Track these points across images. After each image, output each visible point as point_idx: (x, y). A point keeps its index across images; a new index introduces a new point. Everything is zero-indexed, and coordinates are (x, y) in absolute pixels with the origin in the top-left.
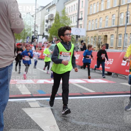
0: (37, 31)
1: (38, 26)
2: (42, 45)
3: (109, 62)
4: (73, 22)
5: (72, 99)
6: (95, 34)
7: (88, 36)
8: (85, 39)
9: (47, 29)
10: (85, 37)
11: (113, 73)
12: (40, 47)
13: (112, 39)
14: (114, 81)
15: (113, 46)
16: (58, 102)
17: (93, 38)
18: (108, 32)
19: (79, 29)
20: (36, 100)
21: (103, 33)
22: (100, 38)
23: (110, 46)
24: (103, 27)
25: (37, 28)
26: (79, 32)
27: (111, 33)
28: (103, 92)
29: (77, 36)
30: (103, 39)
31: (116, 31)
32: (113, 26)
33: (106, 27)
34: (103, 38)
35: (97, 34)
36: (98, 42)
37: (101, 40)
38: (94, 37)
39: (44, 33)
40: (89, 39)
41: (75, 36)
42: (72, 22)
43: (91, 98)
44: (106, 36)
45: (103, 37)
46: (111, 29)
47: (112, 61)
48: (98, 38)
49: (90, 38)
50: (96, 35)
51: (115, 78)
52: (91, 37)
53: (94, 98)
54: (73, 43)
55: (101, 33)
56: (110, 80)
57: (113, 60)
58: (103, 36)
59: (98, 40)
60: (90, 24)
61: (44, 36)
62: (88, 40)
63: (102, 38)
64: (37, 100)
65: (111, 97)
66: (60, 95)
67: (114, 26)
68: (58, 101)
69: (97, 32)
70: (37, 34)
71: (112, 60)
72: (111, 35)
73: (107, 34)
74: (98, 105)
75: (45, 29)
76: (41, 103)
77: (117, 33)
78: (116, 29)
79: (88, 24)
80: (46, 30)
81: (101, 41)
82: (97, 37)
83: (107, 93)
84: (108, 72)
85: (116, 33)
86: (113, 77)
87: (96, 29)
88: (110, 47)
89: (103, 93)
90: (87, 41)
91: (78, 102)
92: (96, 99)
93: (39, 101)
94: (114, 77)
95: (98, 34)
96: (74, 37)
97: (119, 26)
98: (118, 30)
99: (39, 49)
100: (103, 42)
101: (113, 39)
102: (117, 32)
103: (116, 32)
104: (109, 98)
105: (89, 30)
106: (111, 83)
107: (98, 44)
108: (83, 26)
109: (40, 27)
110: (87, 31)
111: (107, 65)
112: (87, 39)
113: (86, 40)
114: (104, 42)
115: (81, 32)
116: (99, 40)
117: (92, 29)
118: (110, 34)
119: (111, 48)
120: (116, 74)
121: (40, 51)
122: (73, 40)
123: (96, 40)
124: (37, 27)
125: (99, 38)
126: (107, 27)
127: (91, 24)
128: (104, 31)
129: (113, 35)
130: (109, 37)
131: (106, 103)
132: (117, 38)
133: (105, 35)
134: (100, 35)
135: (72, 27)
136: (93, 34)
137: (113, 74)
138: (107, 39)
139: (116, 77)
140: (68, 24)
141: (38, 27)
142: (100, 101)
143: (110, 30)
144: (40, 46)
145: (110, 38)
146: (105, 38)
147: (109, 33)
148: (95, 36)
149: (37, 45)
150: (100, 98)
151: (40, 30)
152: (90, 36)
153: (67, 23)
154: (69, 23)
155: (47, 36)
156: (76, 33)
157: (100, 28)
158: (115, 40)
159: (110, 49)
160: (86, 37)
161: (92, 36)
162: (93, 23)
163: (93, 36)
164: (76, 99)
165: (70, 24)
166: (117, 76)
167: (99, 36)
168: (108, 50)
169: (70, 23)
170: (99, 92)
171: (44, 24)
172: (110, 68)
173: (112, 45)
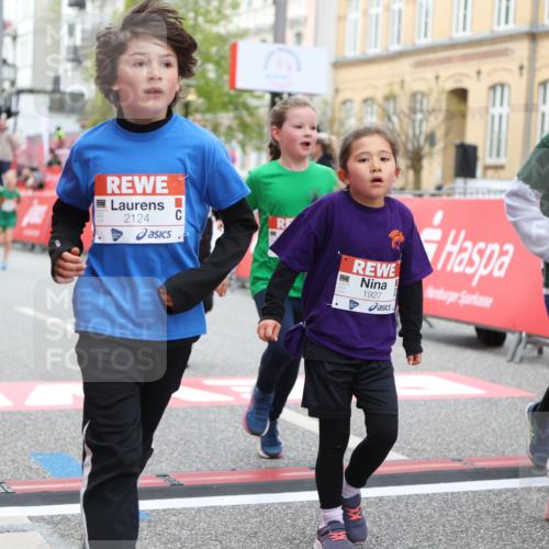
0: (14, 66)
1: (20, 31)
2: (47, 157)
3: (486, 266)
4: (250, 3)
5: (261, 505)
6: (391, 85)
7: (342, 97)
8: (324, 114)
9: (75, 50)
10: (325, 103)
11: (513, 332)
12: (33, 170)
13: (496, 111)
14: (519, 386)
15: (502, 161)
16: (176, 531)
17: (375, 107)
18: (469, 68)
19: (288, 51)
20: (30, 518)
21: (437, 78)
22: (422, 111)
23: (484, 158)
24: (443, 39)
25: (15, 46)
26: (289, 68)
27: (489, 74)
28: (454, 455)
29: (275, 95)
30: (441, 116)
31: (526, 64)
32: (503, 28)
33: (460, 35)
34: (444, 106)
35: (403, 82)
36: (410, 133)
37: (425, 119)
38: (380, 100)
39: (57, 81)
40: (348, 117)
41: (259, 97)
42: (243, 7)
43: (381, 499)
44: (461, 94)
45: (438, 100)
46: (489, 46)
47: (507, 260)
48: (407, 111)
49: (356, 106)
50: (396, 89)
51: (524, 366)
52: (365, 101)
53: (399, 498)
54: (251, 139)
55: (429, 73)
56: (493, 381)
57: (510, 248)
58: (443, 92)
59: (406, 120)
60: (354, 15)
61: (57, 96)
62: (342, 124)
63: (434, 110)
64: (41, 519)
65: (507, 490)
66: (181, 481)
67: (511, 27)
68: (173, 518)
69: (404, 65)
70: (13, 83)
71: (503, 253)
72: (493, 88)
73: (465, 84)
74: (428, 539)
75: (63, 54)
76: (63, 536)
77: (532, 72)
78: (521, 49)
79: (341, 19)
80: (69, 60)
81: (426, 128)
82: (404, 103)
83: (480, 465)
84: (478, 330)
85: (525, 72)
86: (512, 360)
87: (395, 48)
88: (487, 168)
89: (458, 465)
90: (336, 127)
91: (300, 523)
92: (415, 505)
93: (51, 521)
94: (522, 360)
95: (408, 79)
96: (252, 102)
97: (540, 29)
98: (533, 57)
99: (31, 182)
100: (440, 134)
101: (505, 110)
102: (529, 68)
103: (521, 68)
104: (499, 493)
105: (351, 53)
106: (500, 399)
107: (410, 146)
108: (308, 32)
109: (30, 38)
110: (339, 65)
111: (475, 283)
112: (340, 115)
113: (332, 121)
114: (447, 134)
115: (299, 69)
116: (414, 121)
117: (373, 51)
118: (486, 81)
119: (490, 173)
120: (531, 339)
121: (38, 194)
122: (248, 119)
123: (395, 119)
124: (15, 38)
125: (413, 111)
126: (468, 34)
127: (365, 13)
128: (449, 60)
129: (502, 85)
130: (476, 99)
131: (478, 530)
132: (529, 108)
133: (451, 85)
134: (420, 86)
135: (244, 34)
136: (377, 81)
137: (511, 339)
138: (463, 115)
139: (532, 360)
140: (214, 15)
141: (19, 40)
142: (441, 515)
143: (485, 55)
144: (35, 165)
145: (487, 110)
146: (456, 106)
147: (479, 73)
148: (390, 97)
149: (15, 156)
150: (440, 495)
151: (29, 60)
152: (358, 97)
153: (207, 13)
154: (219, 11)
155: (82, 95)
156: (268, 76)
157: (422, 42)
158: (519, 117)
159: (484, 176)
160: (329, 99)
161: (368, 93)
162: (373, 11)
163: (379, 95)
164: (289, 505)
165: (225, 17)
166: (540, 352)
167: (414, 95)
168: (472, 183)
169: (228, 11)
170: (428, 461)
171: (56, 20)
172: (493, 305)
173: (498, 155)
